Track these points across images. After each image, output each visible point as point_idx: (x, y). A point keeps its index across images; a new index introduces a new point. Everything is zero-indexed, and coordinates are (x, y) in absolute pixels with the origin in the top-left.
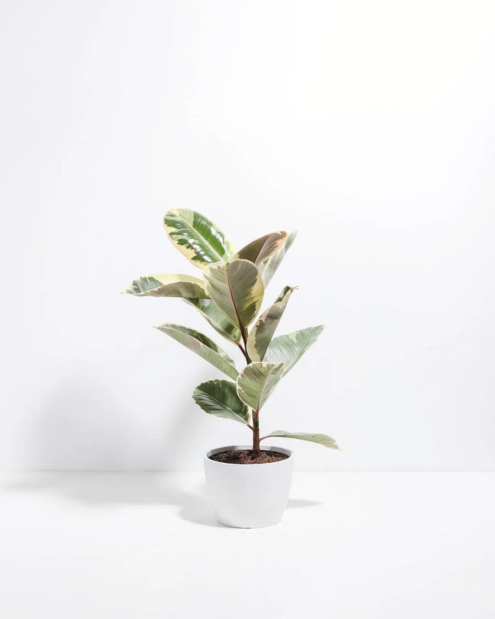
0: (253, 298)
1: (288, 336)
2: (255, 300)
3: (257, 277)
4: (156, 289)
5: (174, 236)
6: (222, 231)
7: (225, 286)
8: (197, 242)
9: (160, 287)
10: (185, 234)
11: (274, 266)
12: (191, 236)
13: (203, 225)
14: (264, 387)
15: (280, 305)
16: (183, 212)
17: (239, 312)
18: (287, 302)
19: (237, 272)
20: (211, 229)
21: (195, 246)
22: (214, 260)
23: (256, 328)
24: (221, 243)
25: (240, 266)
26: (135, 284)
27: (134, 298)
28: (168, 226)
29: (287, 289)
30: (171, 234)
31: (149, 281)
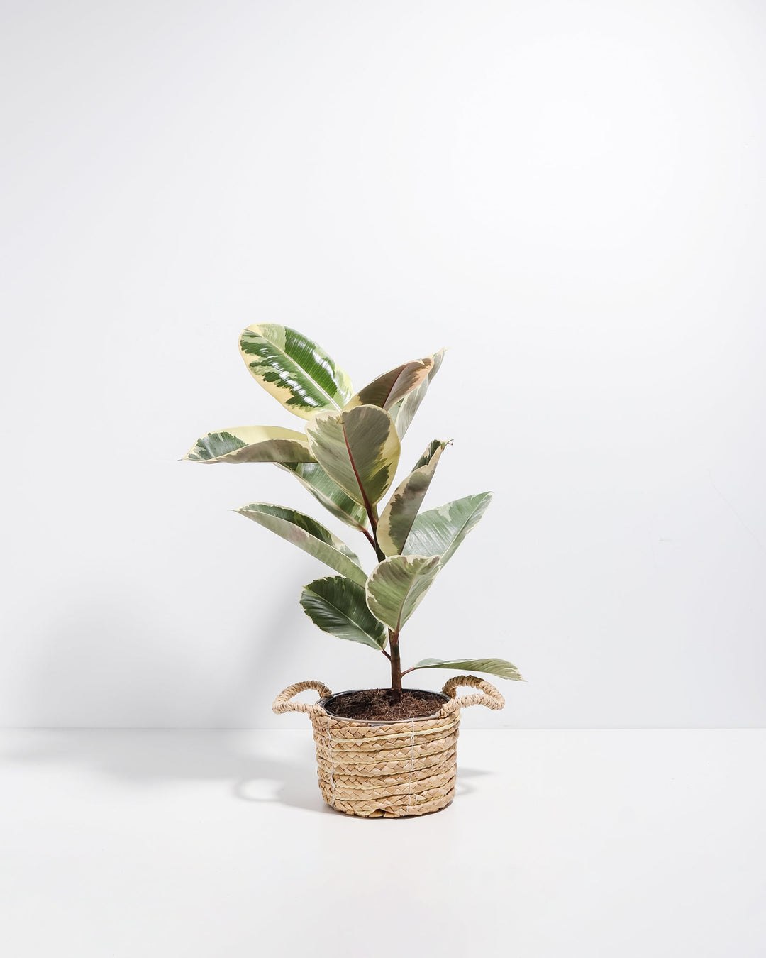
0: (385, 460)
1: (436, 511)
2: (387, 463)
3: (390, 430)
4: (234, 453)
5: (258, 368)
6: (332, 358)
7: (341, 446)
8: (293, 375)
9: (240, 450)
10: (274, 364)
11: (413, 406)
12: (285, 367)
13: (300, 348)
14: (409, 594)
15: (425, 470)
16: (269, 329)
17: (363, 483)
18: (436, 465)
19: (359, 423)
20: (314, 354)
21: (290, 382)
22: (322, 403)
23: (391, 507)
24: (330, 376)
25: (362, 415)
26: (200, 444)
27: (201, 467)
28: (247, 352)
29: (436, 445)
30: (253, 365)
31: (222, 439)
